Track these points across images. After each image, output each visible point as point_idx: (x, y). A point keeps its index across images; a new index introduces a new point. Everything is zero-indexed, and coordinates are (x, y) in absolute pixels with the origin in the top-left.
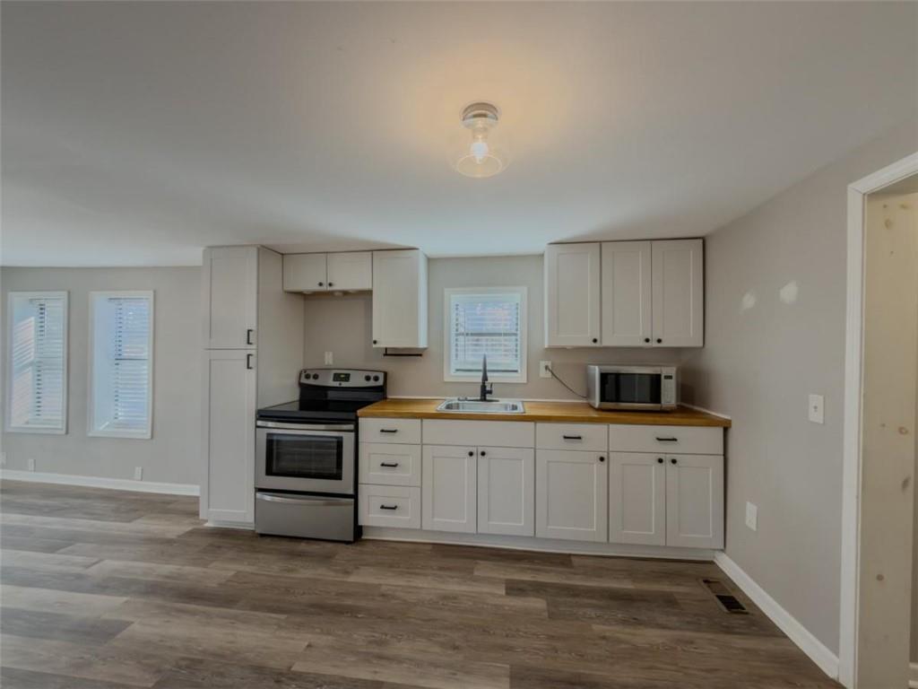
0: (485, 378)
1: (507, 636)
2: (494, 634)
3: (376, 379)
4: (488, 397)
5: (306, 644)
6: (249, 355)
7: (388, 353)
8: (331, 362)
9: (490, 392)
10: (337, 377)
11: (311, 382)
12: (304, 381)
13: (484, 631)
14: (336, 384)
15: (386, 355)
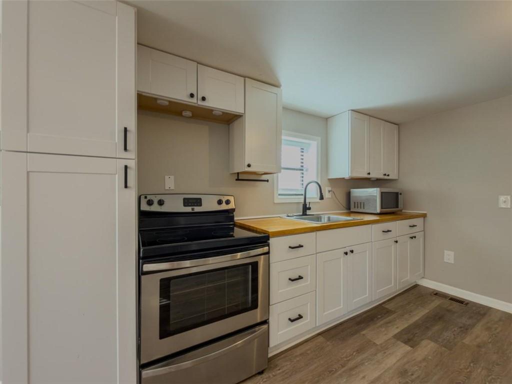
3: (228, 202)
4: (307, 212)
6: (126, 167)
8: (173, 188)
10: (187, 202)
11: (155, 208)
12: (145, 207)
14: (188, 209)
15: (238, 179)
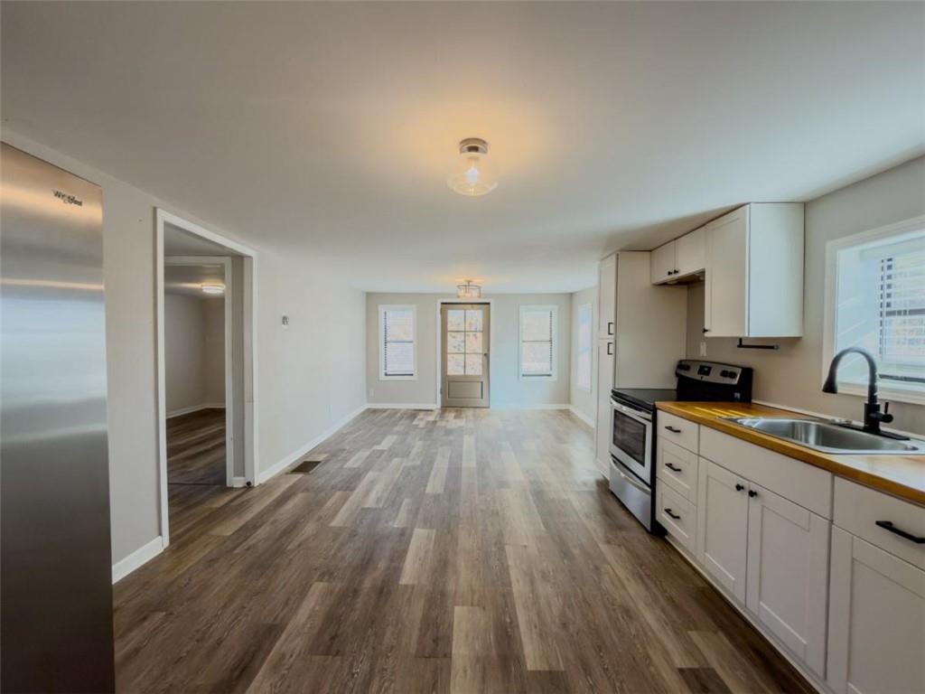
0: (872, 389)
1: (606, 670)
2: (602, 657)
3: (733, 375)
4: (883, 427)
5: (526, 544)
6: (609, 344)
7: (743, 343)
8: (705, 355)
9: (888, 419)
10: (702, 370)
11: (683, 372)
12: (680, 371)
13: (600, 647)
14: (699, 377)
15: (740, 346)
